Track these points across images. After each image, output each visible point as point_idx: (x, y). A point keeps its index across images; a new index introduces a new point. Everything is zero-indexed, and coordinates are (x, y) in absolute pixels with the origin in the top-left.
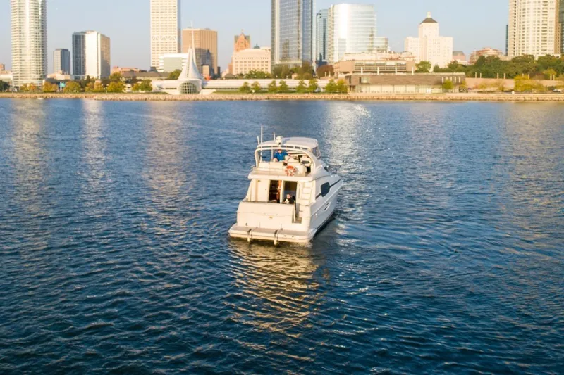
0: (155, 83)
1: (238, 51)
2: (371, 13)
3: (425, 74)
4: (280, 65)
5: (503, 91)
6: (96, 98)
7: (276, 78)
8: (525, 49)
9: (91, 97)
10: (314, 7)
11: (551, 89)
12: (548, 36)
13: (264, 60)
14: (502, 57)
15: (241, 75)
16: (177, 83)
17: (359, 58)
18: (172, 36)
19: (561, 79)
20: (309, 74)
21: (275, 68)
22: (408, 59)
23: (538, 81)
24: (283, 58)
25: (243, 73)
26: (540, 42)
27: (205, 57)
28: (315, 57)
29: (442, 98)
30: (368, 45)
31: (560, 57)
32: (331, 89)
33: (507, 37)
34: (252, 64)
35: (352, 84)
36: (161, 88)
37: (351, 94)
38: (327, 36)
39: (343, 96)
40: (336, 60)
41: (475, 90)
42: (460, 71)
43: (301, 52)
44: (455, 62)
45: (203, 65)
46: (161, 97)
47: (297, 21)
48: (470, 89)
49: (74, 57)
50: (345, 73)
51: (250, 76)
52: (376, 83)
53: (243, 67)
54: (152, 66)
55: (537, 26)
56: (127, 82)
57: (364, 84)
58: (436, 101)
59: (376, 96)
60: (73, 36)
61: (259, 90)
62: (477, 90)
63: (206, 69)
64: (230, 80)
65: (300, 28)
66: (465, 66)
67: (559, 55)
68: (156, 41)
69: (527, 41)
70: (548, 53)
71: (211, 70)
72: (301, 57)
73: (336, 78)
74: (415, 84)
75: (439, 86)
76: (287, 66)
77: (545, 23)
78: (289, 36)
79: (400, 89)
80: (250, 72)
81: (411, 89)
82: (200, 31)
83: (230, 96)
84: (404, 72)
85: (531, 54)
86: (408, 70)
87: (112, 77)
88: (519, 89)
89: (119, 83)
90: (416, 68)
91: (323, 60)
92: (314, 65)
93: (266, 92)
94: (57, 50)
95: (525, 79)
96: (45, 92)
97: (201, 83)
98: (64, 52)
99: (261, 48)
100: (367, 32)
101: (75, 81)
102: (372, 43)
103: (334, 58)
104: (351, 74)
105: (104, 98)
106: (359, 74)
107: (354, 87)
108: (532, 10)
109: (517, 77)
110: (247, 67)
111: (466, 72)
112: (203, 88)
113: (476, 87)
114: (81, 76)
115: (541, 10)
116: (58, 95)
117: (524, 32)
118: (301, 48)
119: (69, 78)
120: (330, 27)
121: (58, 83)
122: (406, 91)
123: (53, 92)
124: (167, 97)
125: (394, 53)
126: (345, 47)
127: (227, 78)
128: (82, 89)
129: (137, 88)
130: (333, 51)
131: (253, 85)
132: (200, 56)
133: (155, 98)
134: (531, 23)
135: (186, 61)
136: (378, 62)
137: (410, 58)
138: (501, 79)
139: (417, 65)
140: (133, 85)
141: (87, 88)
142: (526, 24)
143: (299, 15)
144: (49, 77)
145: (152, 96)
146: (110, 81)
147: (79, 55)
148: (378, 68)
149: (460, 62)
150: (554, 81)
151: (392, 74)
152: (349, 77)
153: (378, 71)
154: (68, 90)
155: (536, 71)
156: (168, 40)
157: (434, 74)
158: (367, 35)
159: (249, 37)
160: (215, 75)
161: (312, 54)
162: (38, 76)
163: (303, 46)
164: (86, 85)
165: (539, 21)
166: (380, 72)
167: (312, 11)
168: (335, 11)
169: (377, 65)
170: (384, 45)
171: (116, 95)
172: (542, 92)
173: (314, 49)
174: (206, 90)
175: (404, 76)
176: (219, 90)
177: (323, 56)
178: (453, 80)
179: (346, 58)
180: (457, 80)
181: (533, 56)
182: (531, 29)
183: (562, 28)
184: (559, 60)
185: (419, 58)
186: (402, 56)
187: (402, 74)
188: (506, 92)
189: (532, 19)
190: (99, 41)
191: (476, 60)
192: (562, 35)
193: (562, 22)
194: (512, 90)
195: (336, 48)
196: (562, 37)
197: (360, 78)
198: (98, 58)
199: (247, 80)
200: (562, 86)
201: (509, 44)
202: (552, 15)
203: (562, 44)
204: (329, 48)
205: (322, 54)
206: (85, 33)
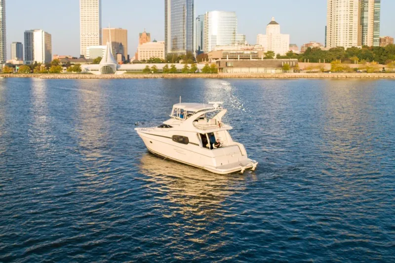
0: (83, 67)
1: (141, 43)
2: (234, 17)
3: (271, 60)
4: (171, 53)
5: (323, 72)
6: (42, 77)
7: (168, 63)
8: (338, 43)
9: (38, 77)
10: (194, 13)
11: (356, 70)
12: (353, 34)
13: (160, 50)
14: (322, 48)
15: (144, 61)
16: (99, 67)
17: (226, 49)
18: (95, 33)
19: (362, 63)
20: (191, 60)
21: (168, 56)
22: (259, 50)
23: (347, 64)
24: (173, 49)
25: (145, 59)
26: (348, 38)
28: (196, 48)
29: (282, 77)
30: (232, 39)
31: (361, 48)
32: (206, 70)
33: (326, 35)
34: (151, 53)
35: (221, 67)
36: (88, 70)
37: (220, 74)
38: (204, 34)
39: (214, 75)
40: (210, 50)
41: (304, 71)
42: (294, 58)
44: (291, 51)
45: (117, 54)
46: (87, 76)
47: (182, 23)
48: (301, 70)
49: (26, 48)
50: (216, 59)
51: (150, 61)
52: (237, 66)
53: (145, 55)
54: (81, 54)
55: (345, 27)
56: (63, 66)
57: (229, 67)
58: (278, 78)
59: (237, 75)
60: (25, 33)
61: (156, 71)
62: (306, 71)
63: (119, 56)
64: (136, 64)
65: (185, 28)
66: (298, 55)
67: (361, 47)
68: (84, 37)
69: (339, 37)
70: (353, 45)
71: (123, 57)
72: (186, 48)
73: (210, 63)
74: (263, 67)
75: (280, 68)
76: (176, 54)
77: (351, 25)
78: (177, 33)
79: (254, 70)
80: (150, 58)
81: (261, 70)
82: (115, 30)
83: (136, 75)
84: (256, 58)
85: (341, 46)
86: (259, 57)
87: (53, 62)
88: (334, 70)
89: (58, 67)
90: (265, 56)
91: (201, 50)
92: (195, 54)
93: (161, 73)
94: (14, 43)
95: (338, 63)
96: (5, 73)
97: (115, 66)
98: (18, 45)
99: (158, 42)
100: (231, 31)
101: (26, 65)
102: (235, 38)
103: (209, 49)
104: (220, 60)
105: (47, 77)
106: (225, 60)
107: (222, 69)
108: (342, 16)
109: (333, 62)
110: (148, 55)
111: (299, 58)
112: (117, 70)
113: (305, 69)
114: (30, 61)
115: (349, 16)
116: (14, 75)
117: (337, 31)
118: (185, 42)
119: (22, 63)
120: (206, 27)
121: (14, 66)
122: (258, 72)
123: (11, 73)
124: (92, 76)
125: (250, 45)
126: (216, 41)
127: (134, 63)
128: (31, 71)
129: (71, 70)
130: (208, 44)
131: (152, 68)
132: (115, 48)
133: (83, 77)
134: (342, 25)
135: (105, 51)
136: (238, 52)
137: (260, 49)
138: (322, 63)
139: (265, 54)
140: (68, 68)
141: (35, 70)
142: (338, 25)
143: (184, 19)
144: (7, 62)
145: (81, 76)
146: (51, 65)
147: (29, 47)
148: (239, 56)
149: (294, 51)
150: (357, 65)
151: (248, 60)
152: (219, 62)
153: (239, 58)
154: (22, 71)
155: (345, 57)
156: (93, 36)
157: (277, 60)
158: (230, 33)
159: (149, 34)
160: (126, 61)
161: (193, 46)
163: (187, 40)
164: (34, 68)
165: (347, 24)
166: (240, 59)
167: (193, 16)
168: (209, 16)
169: (238, 54)
170: (243, 40)
171: (56, 75)
172: (349, 72)
173: (195, 43)
174: (119, 71)
175: (256, 61)
176: (129, 71)
177: (201, 47)
178: (290, 64)
179: (217, 49)
180: (292, 64)
181: (343, 48)
182: (342, 29)
183: (363, 28)
184: (361, 50)
185: (266, 49)
186: (255, 47)
187: (255, 60)
188: (325, 72)
189: (342, 22)
190: (44, 36)
191: (305, 50)
192: (363, 33)
193: (362, 24)
194: (329, 71)
195: (210, 42)
196: (363, 35)
197: (226, 63)
198: (43, 48)
199: (148, 64)
200: (363, 68)
201: (327, 39)
202: (356, 19)
203: (363, 39)
204: (205, 42)
205: (200, 46)
206: (33, 31)
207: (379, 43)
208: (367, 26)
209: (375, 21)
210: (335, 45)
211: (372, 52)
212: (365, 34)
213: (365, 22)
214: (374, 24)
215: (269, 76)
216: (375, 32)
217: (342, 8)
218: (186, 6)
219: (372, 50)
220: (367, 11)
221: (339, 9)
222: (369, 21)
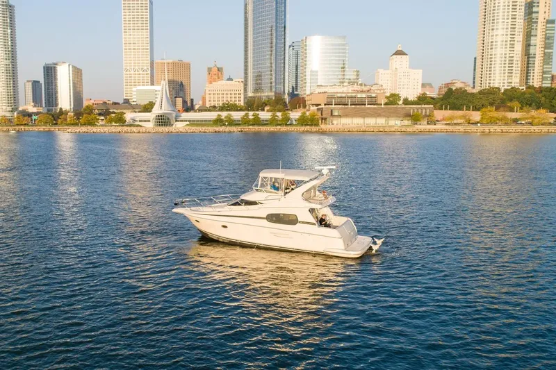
0: (129, 116)
1: (211, 82)
2: (343, 45)
3: (395, 106)
4: (254, 97)
5: (469, 123)
6: (69, 130)
7: (248, 110)
8: (492, 82)
9: (64, 130)
10: (287, 39)
11: (516, 121)
12: (514, 68)
13: (238, 92)
14: (469, 90)
15: (214, 107)
16: (151, 116)
17: (330, 90)
18: (145, 68)
19: (525, 111)
20: (281, 107)
21: (248, 101)
22: (379, 91)
23: (503, 113)
24: (256, 90)
25: (217, 105)
26: (507, 74)
27: (178, 89)
28: (288, 89)
29: (411, 130)
30: (340, 77)
32: (303, 121)
33: (475, 70)
34: (225, 96)
35: (324, 116)
36: (135, 120)
37: (323, 127)
38: (300, 68)
39: (314, 128)
40: (308, 92)
41: (442, 122)
42: (428, 103)
43: (274, 84)
44: (424, 94)
45: (175, 97)
46: (134, 129)
47: (270, 53)
48: (438, 121)
49: (46, 88)
50: (317, 105)
52: (347, 116)
53: (216, 99)
54: (125, 98)
55: (503, 59)
56: (100, 114)
57: (335, 116)
58: (405, 133)
59: (346, 128)
60: (44, 67)
61: (232, 123)
62: (445, 122)
63: (179, 101)
64: (203, 113)
65: (273, 61)
66: (433, 99)
67: (524, 88)
68: (129, 73)
69: (494, 74)
70: (513, 85)
71: (185, 102)
72: (274, 90)
73: (308, 110)
74: (385, 116)
75: (408, 118)
76: (260, 98)
77: (511, 55)
78: (261, 68)
79: (371, 121)
80: (223, 104)
81: (381, 121)
82: (173, 62)
83: (204, 128)
84: (374, 104)
85: (497, 86)
86: (379, 102)
87: (85, 110)
88: (485, 122)
89: (92, 116)
90: (386, 101)
91: (295, 93)
92: (287, 97)
93: (239, 124)
94: (28, 81)
95: (490, 111)
96: (18, 125)
97: (174, 115)
98: (35, 84)
99: (234, 80)
100: (339, 64)
101: (47, 113)
102: (344, 75)
103: (307, 90)
104: (323, 106)
105: (78, 131)
106: (330, 106)
107: (325, 119)
108: (499, 43)
109: (483, 110)
110: (220, 99)
111: (435, 104)
112: (176, 121)
113: (444, 119)
114: (54, 108)
115: (509, 43)
116: (31, 128)
117: (491, 64)
118: (274, 80)
119: (41, 111)
120: (302, 59)
121: (30, 115)
122: (376, 123)
123: (25, 124)
124: (141, 130)
125: (365, 85)
126: (317, 79)
127: (200, 110)
128: (54, 122)
129: (110, 121)
130: (305, 83)
131: (225, 117)
132: (173, 88)
133: (129, 131)
134: (498, 56)
135: (159, 92)
136: (349, 95)
138: (467, 112)
139: (387, 97)
140: (106, 118)
141: (59, 121)
142: (493, 56)
143: (272, 47)
144: (20, 109)
145: (125, 129)
146: (83, 114)
147: (50, 87)
148: (349, 101)
149: (428, 93)
150: (518, 113)
151: (363, 106)
152: (321, 110)
153: (349, 103)
154: (41, 123)
155: (502, 103)
156: (141, 72)
157: (403, 106)
158: (338, 68)
159: (222, 68)
160: (189, 108)
161: (284, 86)
162: (10, 109)
163: (276, 78)
164: (58, 118)
165: (506, 54)
166: (351, 105)
167: (285, 42)
168: (307, 43)
169: (349, 97)
170: (355, 77)
171: (89, 127)
172: (506, 124)
174: (180, 123)
175: (375, 109)
176: (193, 123)
177: (295, 88)
178: (422, 112)
179: (318, 90)
180: (426, 112)
181: (499, 88)
182: (498, 62)
183: (528, 61)
184: (524, 92)
185: (389, 91)
186: (372, 88)
187: (372, 106)
188: (472, 123)
189: (499, 52)
190: (71, 72)
191: (444, 93)
192: (528, 67)
193: (527, 55)
194: (478, 122)
195: (308, 81)
196: (528, 70)
197: (332, 110)
198: (70, 89)
199: (220, 113)
200: (526, 118)
201: (476, 76)
202: (519, 48)
203: (527, 76)
204: (302, 81)
205: (294, 86)
206: (56, 64)
207: (550, 82)
208: (535, 57)
209: (546, 51)
210: (488, 85)
211: (540, 95)
212: (532, 69)
213: (532, 51)
214: (545, 54)
215: (393, 129)
216: (545, 66)
217: (500, 32)
218: (274, 28)
219: (541, 92)
220: (536, 35)
221: (495, 32)
222: (537, 50)
